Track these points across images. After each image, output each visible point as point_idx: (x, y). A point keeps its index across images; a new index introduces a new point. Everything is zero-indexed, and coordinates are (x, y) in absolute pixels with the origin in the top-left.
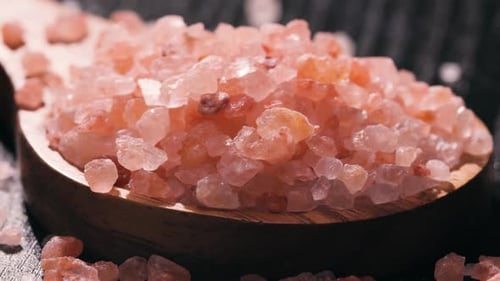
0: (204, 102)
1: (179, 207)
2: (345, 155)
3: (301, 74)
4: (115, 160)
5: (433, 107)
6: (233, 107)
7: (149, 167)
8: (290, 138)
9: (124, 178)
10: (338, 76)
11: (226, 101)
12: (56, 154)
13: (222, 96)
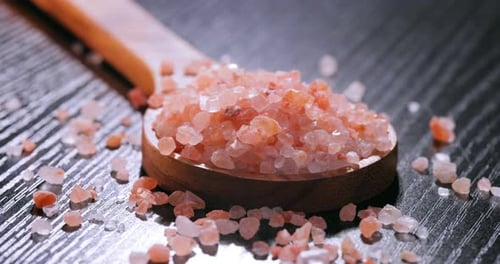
0: (227, 110)
1: (202, 166)
2: (299, 145)
3: (284, 99)
4: (174, 138)
5: (365, 123)
6: (241, 114)
7: (193, 143)
8: (264, 133)
9: (179, 148)
10: (306, 102)
11: (239, 111)
12: (154, 133)
13: (237, 107)
